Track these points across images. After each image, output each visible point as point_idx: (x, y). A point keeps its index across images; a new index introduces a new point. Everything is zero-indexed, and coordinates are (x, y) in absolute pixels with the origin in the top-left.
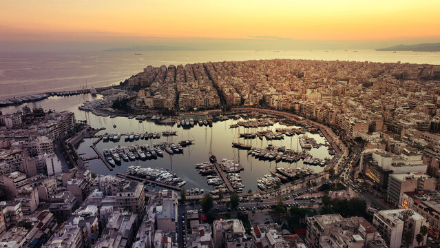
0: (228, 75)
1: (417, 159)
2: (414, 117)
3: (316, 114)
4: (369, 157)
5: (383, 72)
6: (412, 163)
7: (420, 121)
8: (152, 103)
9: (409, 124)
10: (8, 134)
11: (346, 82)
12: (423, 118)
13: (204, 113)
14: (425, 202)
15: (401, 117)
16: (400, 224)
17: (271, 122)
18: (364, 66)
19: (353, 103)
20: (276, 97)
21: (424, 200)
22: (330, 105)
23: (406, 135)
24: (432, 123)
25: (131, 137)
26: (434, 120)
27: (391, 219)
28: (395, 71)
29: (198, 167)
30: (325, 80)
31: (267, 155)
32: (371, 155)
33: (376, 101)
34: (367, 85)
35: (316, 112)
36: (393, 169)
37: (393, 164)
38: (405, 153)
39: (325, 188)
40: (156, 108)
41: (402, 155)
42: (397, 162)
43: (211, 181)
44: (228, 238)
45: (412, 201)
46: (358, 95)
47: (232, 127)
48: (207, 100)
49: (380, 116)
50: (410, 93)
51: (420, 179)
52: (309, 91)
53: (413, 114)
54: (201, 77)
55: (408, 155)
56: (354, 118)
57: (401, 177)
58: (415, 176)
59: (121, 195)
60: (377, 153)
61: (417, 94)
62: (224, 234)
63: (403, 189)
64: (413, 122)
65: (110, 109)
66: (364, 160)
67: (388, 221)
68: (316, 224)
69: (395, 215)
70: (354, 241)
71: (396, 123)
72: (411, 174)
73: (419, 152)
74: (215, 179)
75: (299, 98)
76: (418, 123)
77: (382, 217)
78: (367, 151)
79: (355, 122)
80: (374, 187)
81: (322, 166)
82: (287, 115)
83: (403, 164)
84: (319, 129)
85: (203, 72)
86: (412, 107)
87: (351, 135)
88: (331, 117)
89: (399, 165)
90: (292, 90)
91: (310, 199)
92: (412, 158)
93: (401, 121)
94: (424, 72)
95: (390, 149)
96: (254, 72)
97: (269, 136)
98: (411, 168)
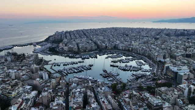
0: (95, 35)
1: (185, 68)
2: (180, 52)
3: (139, 52)
4: (168, 68)
5: (160, 33)
6: (184, 69)
7: (182, 53)
8: (67, 49)
9: (178, 54)
10: (16, 64)
11: (148, 38)
12: (183, 52)
13: (92, 53)
14: (192, 82)
15: (175, 52)
16: (187, 89)
17: (121, 56)
18: (152, 30)
19: (154, 47)
20: (121, 45)
21: (191, 81)
22: (144, 48)
23: (179, 59)
24: (187, 54)
25: (66, 64)
26: (187, 53)
27: (184, 87)
28: (165, 32)
29: (101, 75)
30: (138, 37)
31: (126, 69)
32: (169, 67)
33: (163, 46)
34: (157, 39)
35: (139, 51)
36: (178, 71)
37: (177, 70)
38: (181, 65)
39: (154, 80)
40: (69, 51)
41: (180, 66)
42: (179, 69)
43: (109, 79)
44: (132, 96)
45: (187, 82)
46: (154, 43)
47: (106, 58)
48: (92, 47)
49: (166, 52)
50: (175, 42)
51: (189, 74)
52: (133, 42)
53: (179, 51)
54: (83, 36)
55: (183, 66)
56: (157, 53)
57: (182, 74)
58: (187, 73)
59: (84, 85)
60: (171, 66)
61: (178, 42)
62: (130, 95)
63: (183, 78)
64: (180, 54)
65: (48, 52)
66: (166, 69)
67: (183, 88)
68: (159, 90)
69: (184, 86)
70: (175, 94)
71: (173, 55)
72: (185, 73)
73: (186, 65)
74: (110, 79)
75: (130, 45)
76: (182, 54)
77: (180, 87)
78: (166, 65)
79: (158, 54)
80: (171, 79)
81: (149, 72)
82: (127, 53)
83: (181, 70)
84: (142, 58)
85: (83, 34)
86: (177, 48)
87: (157, 60)
88: (146, 53)
89: (180, 70)
90: (126, 42)
91: (150, 84)
92: (184, 67)
93: (175, 53)
94: (176, 32)
95: (175, 64)
96: (106, 33)
97: (123, 61)
98: (184, 71)
